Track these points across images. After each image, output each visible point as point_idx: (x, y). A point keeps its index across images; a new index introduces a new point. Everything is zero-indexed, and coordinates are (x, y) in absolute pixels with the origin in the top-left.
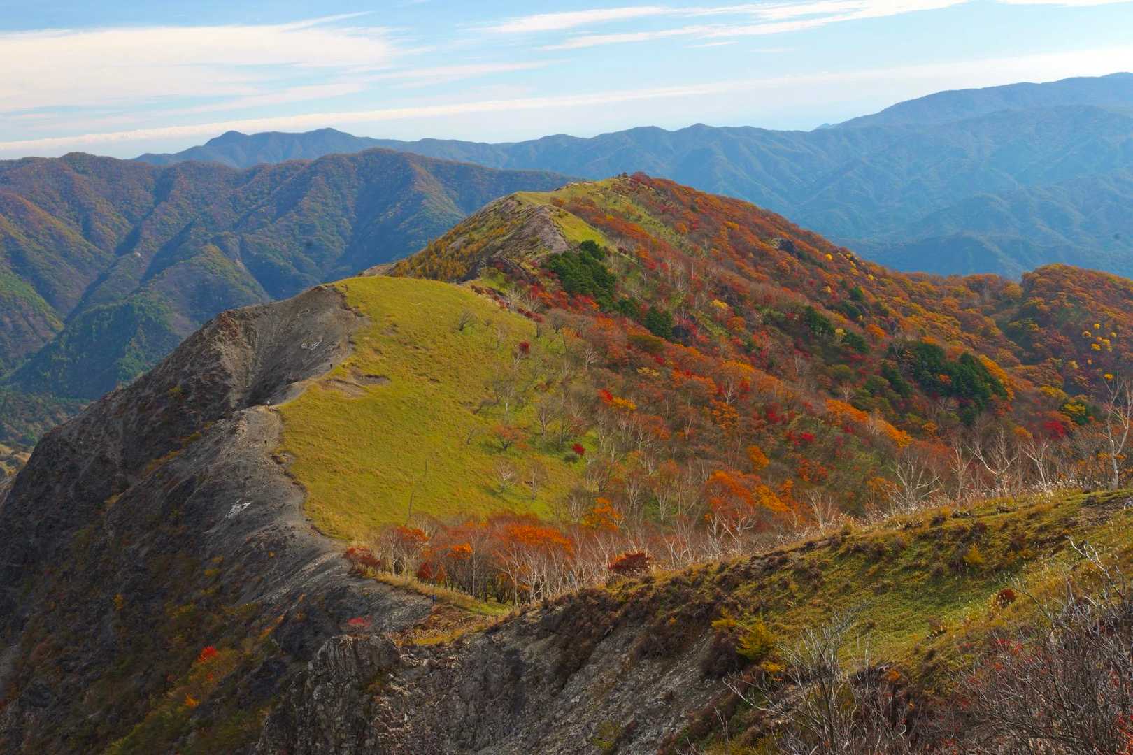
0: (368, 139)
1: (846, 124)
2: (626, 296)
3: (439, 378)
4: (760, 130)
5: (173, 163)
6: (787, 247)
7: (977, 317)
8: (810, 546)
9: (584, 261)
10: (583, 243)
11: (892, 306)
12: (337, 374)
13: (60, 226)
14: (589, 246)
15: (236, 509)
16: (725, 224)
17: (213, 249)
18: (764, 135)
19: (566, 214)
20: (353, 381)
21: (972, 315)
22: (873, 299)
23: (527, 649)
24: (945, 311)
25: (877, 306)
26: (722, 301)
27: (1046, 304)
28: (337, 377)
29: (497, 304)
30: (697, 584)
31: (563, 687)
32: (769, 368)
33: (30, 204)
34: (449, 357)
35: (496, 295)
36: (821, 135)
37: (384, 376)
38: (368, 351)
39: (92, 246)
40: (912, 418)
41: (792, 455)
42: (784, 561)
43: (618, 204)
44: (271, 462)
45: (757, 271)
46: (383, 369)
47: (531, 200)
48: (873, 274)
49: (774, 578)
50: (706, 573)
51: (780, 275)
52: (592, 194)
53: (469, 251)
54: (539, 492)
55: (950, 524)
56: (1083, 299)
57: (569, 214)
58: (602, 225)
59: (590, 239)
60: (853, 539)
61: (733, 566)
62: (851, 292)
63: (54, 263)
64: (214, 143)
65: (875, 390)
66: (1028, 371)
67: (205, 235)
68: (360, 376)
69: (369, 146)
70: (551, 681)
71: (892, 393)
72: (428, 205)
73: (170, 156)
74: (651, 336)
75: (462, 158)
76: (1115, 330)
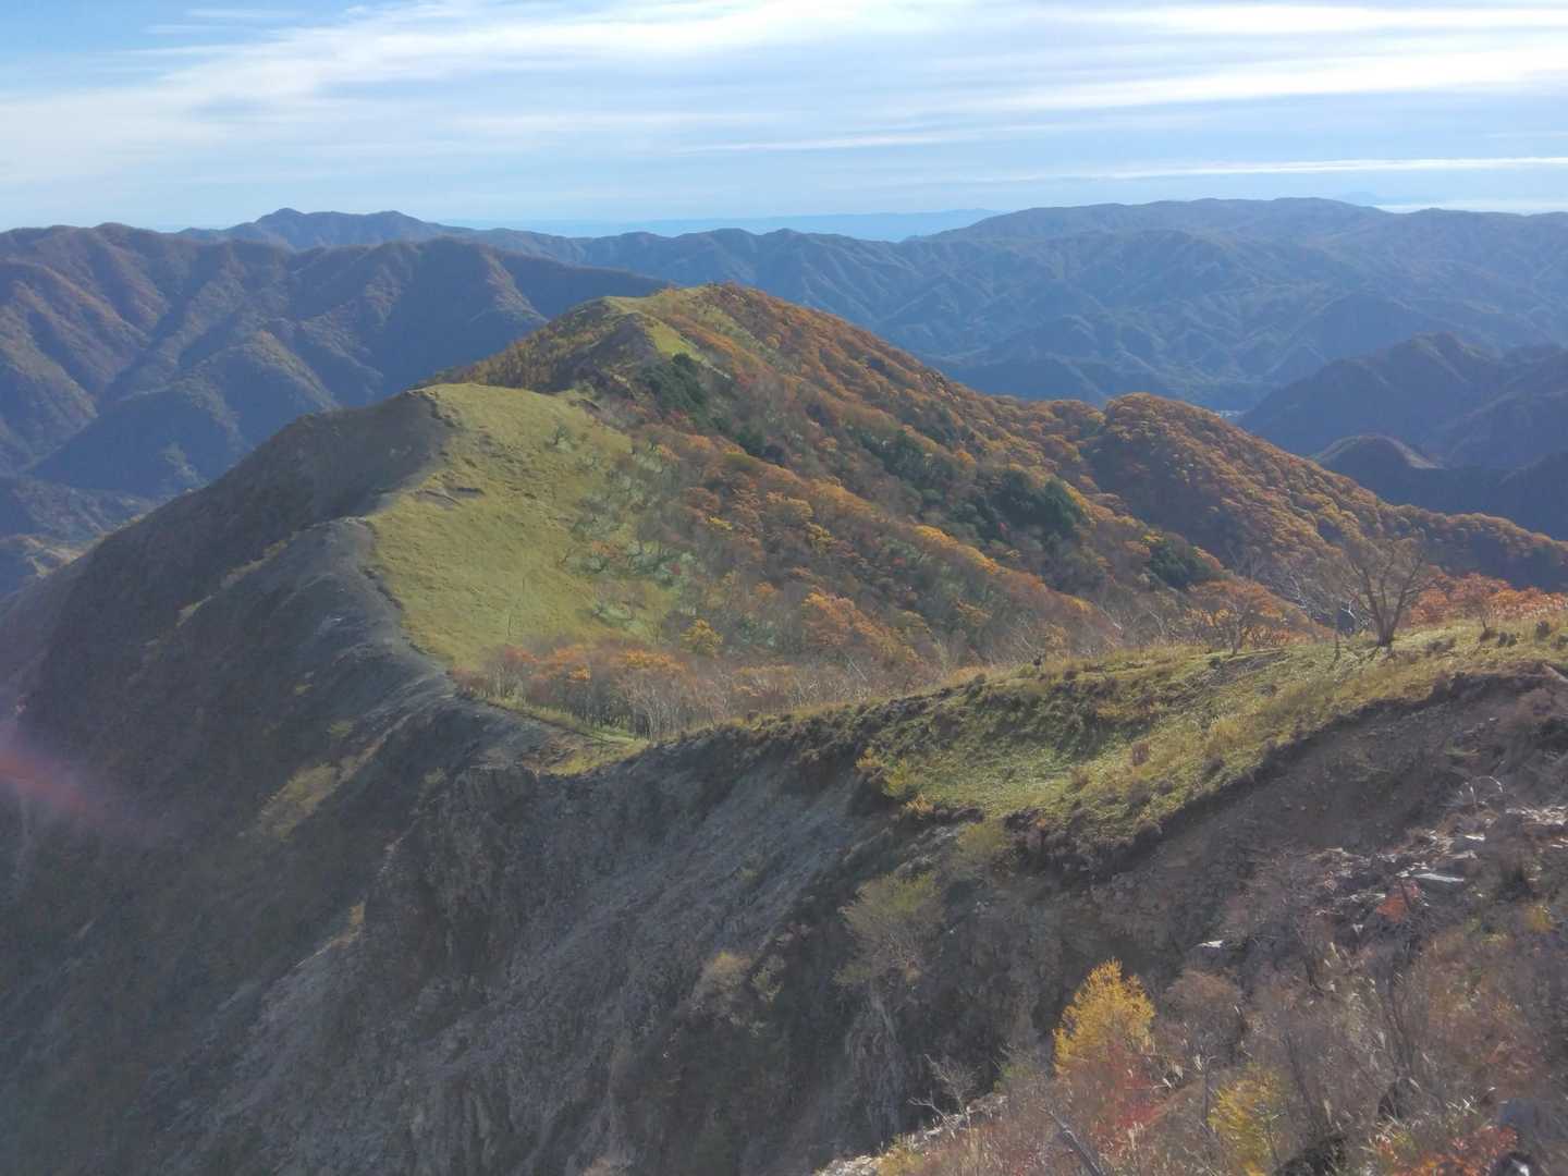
0: (437, 226)
1: (935, 237)
2: (720, 412)
3: (535, 494)
4: (847, 239)
5: (222, 239)
6: (876, 365)
7: (1061, 443)
8: (947, 693)
9: (677, 374)
10: (677, 356)
11: (978, 430)
12: (430, 487)
13: (93, 301)
14: (681, 359)
15: (328, 623)
16: (815, 340)
17: (268, 336)
18: (855, 245)
19: (657, 324)
20: (444, 493)
21: (1056, 441)
22: (961, 423)
23: (666, 782)
24: (1030, 435)
25: (964, 431)
26: (814, 421)
27: (1129, 432)
28: (428, 490)
29: (592, 417)
30: (837, 725)
31: (704, 819)
32: (860, 492)
33: (59, 277)
34: (545, 472)
35: (591, 407)
36: (909, 248)
37: (477, 491)
38: (461, 463)
39: (131, 326)
40: (998, 545)
41: (884, 580)
42: (924, 706)
43: (709, 314)
44: (364, 577)
45: (847, 389)
46: (478, 483)
47: (619, 305)
48: (960, 395)
49: (915, 722)
50: (845, 713)
51: (869, 395)
52: (682, 302)
53: (554, 356)
54: (639, 612)
55: (1081, 678)
56: (1164, 428)
57: (661, 323)
58: (693, 336)
59: (682, 351)
60: (989, 687)
61: (873, 708)
62: (939, 415)
63: (88, 343)
64: (266, 219)
65: (963, 517)
66: (1108, 498)
67: (258, 320)
68: (453, 490)
69: (440, 234)
70: (691, 813)
71: (978, 519)
72: (501, 300)
73: (218, 232)
74: (747, 456)
75: (537, 251)
76: (1193, 461)
